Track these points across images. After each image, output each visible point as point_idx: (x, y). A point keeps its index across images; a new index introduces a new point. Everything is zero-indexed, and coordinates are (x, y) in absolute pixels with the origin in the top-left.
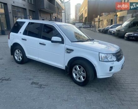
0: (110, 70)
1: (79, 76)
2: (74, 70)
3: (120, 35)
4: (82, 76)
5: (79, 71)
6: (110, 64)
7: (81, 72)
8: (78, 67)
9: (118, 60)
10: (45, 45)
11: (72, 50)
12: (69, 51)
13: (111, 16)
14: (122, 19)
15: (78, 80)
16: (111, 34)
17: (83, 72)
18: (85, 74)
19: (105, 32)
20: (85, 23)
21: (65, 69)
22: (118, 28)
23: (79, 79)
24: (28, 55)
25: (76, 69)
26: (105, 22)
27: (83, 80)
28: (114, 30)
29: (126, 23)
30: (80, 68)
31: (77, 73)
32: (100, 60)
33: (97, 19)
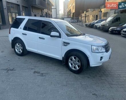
0: (101, 60)
1: (74, 65)
2: (70, 60)
3: (104, 29)
4: (77, 66)
5: (74, 61)
6: (100, 55)
7: (76, 62)
8: (73, 57)
9: (107, 51)
10: (44, 39)
11: (68, 43)
12: (66, 44)
13: (96, 12)
14: (106, 15)
15: (73, 69)
16: (96, 28)
17: (78, 61)
18: (79, 64)
19: (92, 26)
20: (73, 18)
21: (62, 60)
22: (103, 23)
23: (75, 67)
24: (28, 48)
25: (71, 60)
26: (91, 18)
27: (78, 68)
28: (99, 24)
29: (109, 19)
30: (75, 58)
31: (73, 63)
32: (93, 51)
33: (83, 15)
